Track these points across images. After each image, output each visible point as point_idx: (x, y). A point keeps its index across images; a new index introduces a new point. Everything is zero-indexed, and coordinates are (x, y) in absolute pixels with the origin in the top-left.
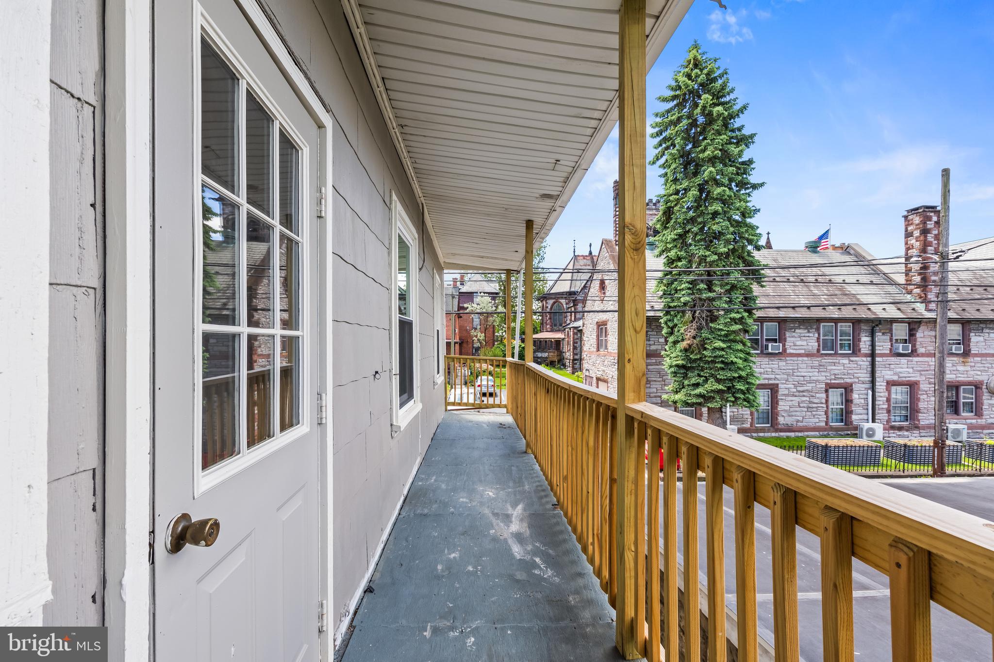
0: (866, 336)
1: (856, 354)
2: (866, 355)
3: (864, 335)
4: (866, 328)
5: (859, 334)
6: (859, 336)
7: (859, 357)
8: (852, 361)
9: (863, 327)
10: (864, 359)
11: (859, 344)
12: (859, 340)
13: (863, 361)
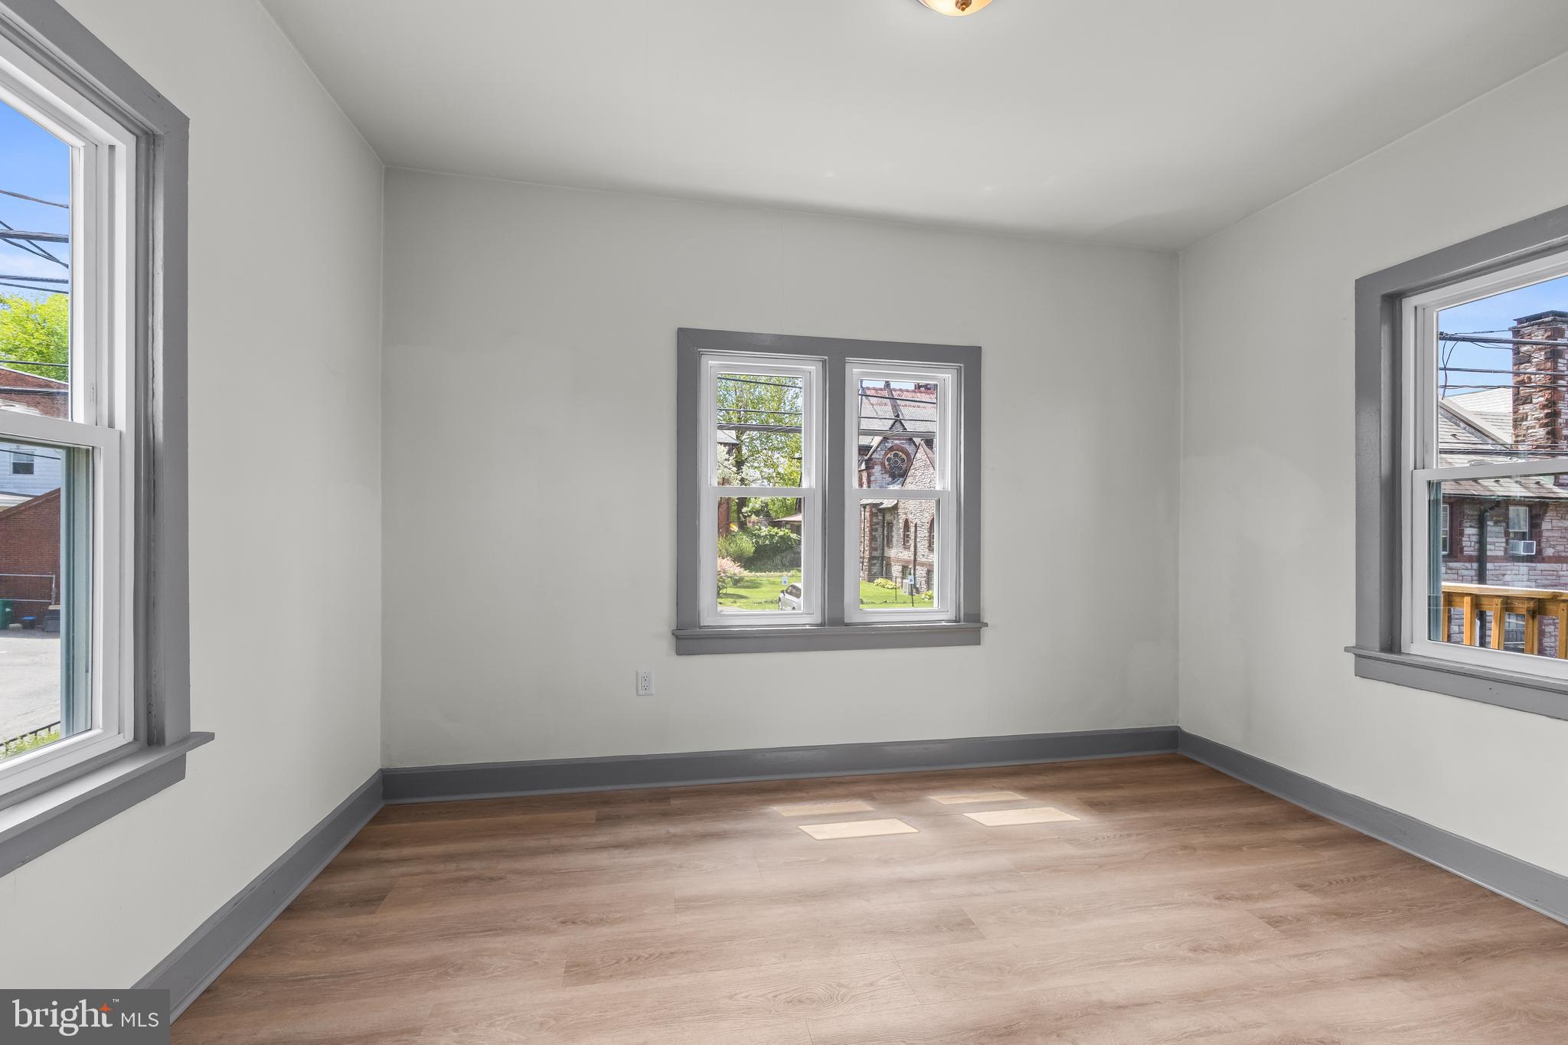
0: (1471, 527)
1: (1456, 557)
2: (1470, 559)
3: (1468, 524)
4: (1471, 513)
5: (1461, 523)
6: (1461, 526)
7: (1460, 562)
8: (1451, 569)
9: (1468, 512)
10: (1468, 565)
11: (1461, 541)
12: (1462, 534)
13: (1467, 569)
